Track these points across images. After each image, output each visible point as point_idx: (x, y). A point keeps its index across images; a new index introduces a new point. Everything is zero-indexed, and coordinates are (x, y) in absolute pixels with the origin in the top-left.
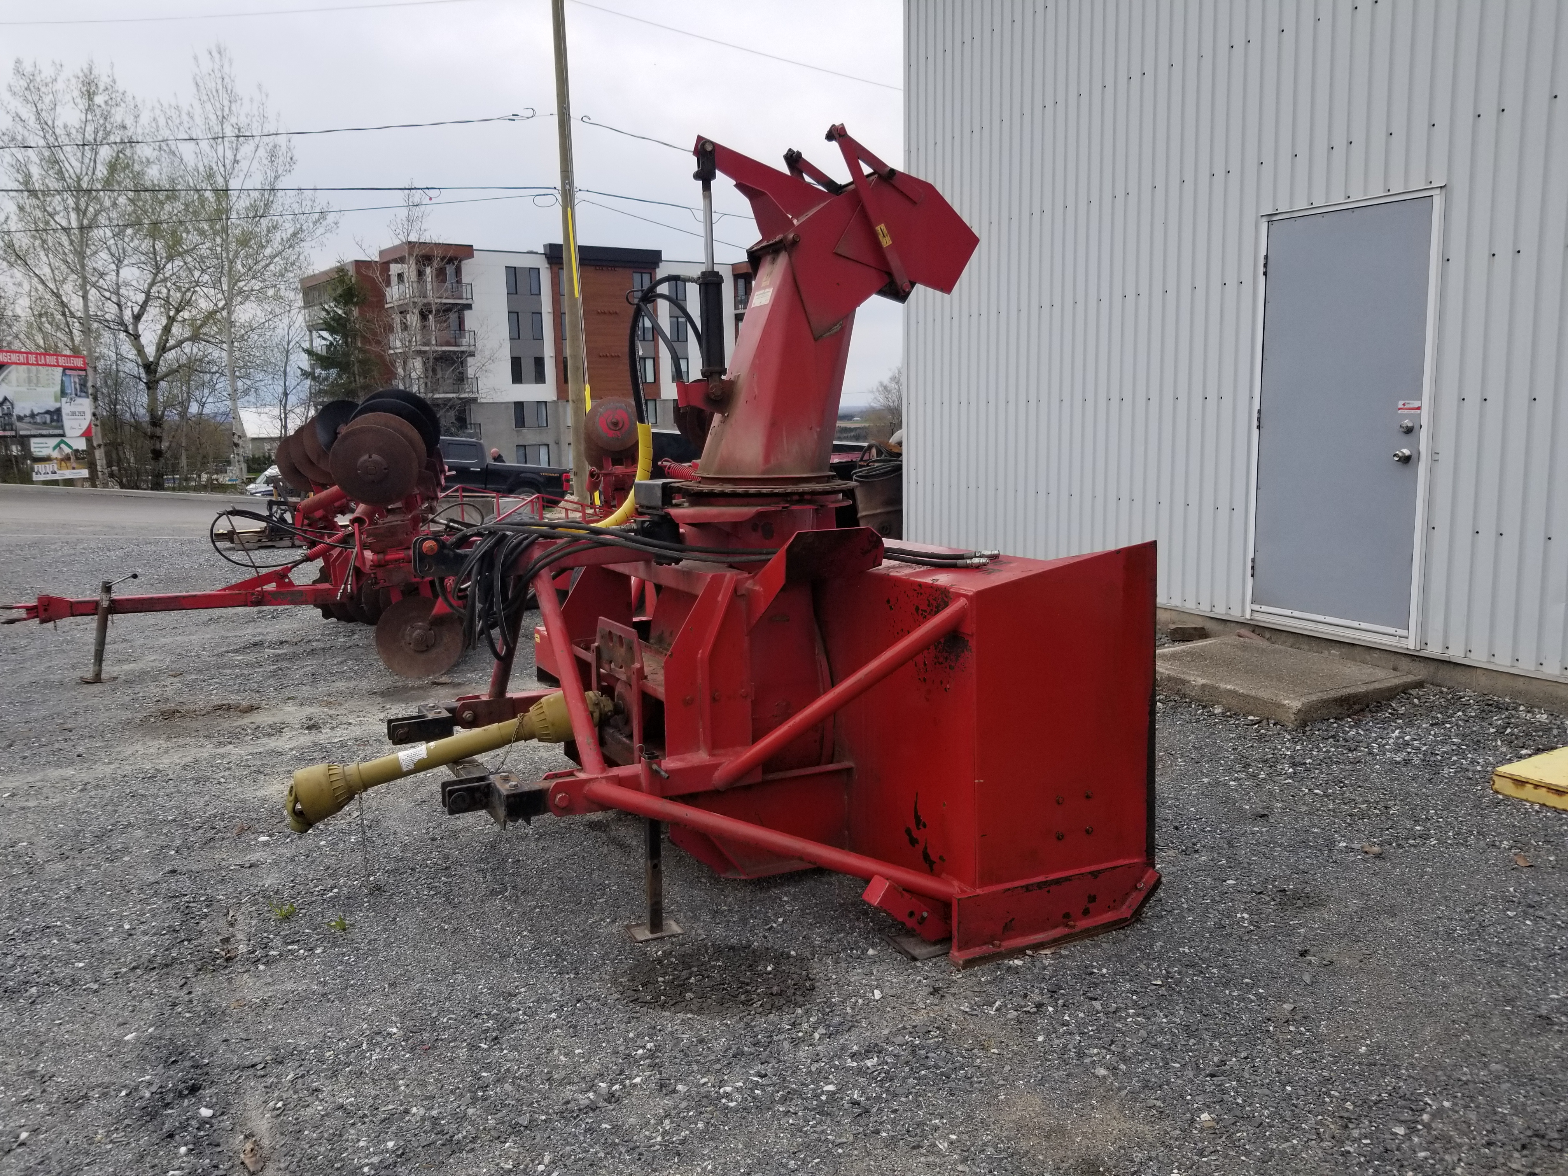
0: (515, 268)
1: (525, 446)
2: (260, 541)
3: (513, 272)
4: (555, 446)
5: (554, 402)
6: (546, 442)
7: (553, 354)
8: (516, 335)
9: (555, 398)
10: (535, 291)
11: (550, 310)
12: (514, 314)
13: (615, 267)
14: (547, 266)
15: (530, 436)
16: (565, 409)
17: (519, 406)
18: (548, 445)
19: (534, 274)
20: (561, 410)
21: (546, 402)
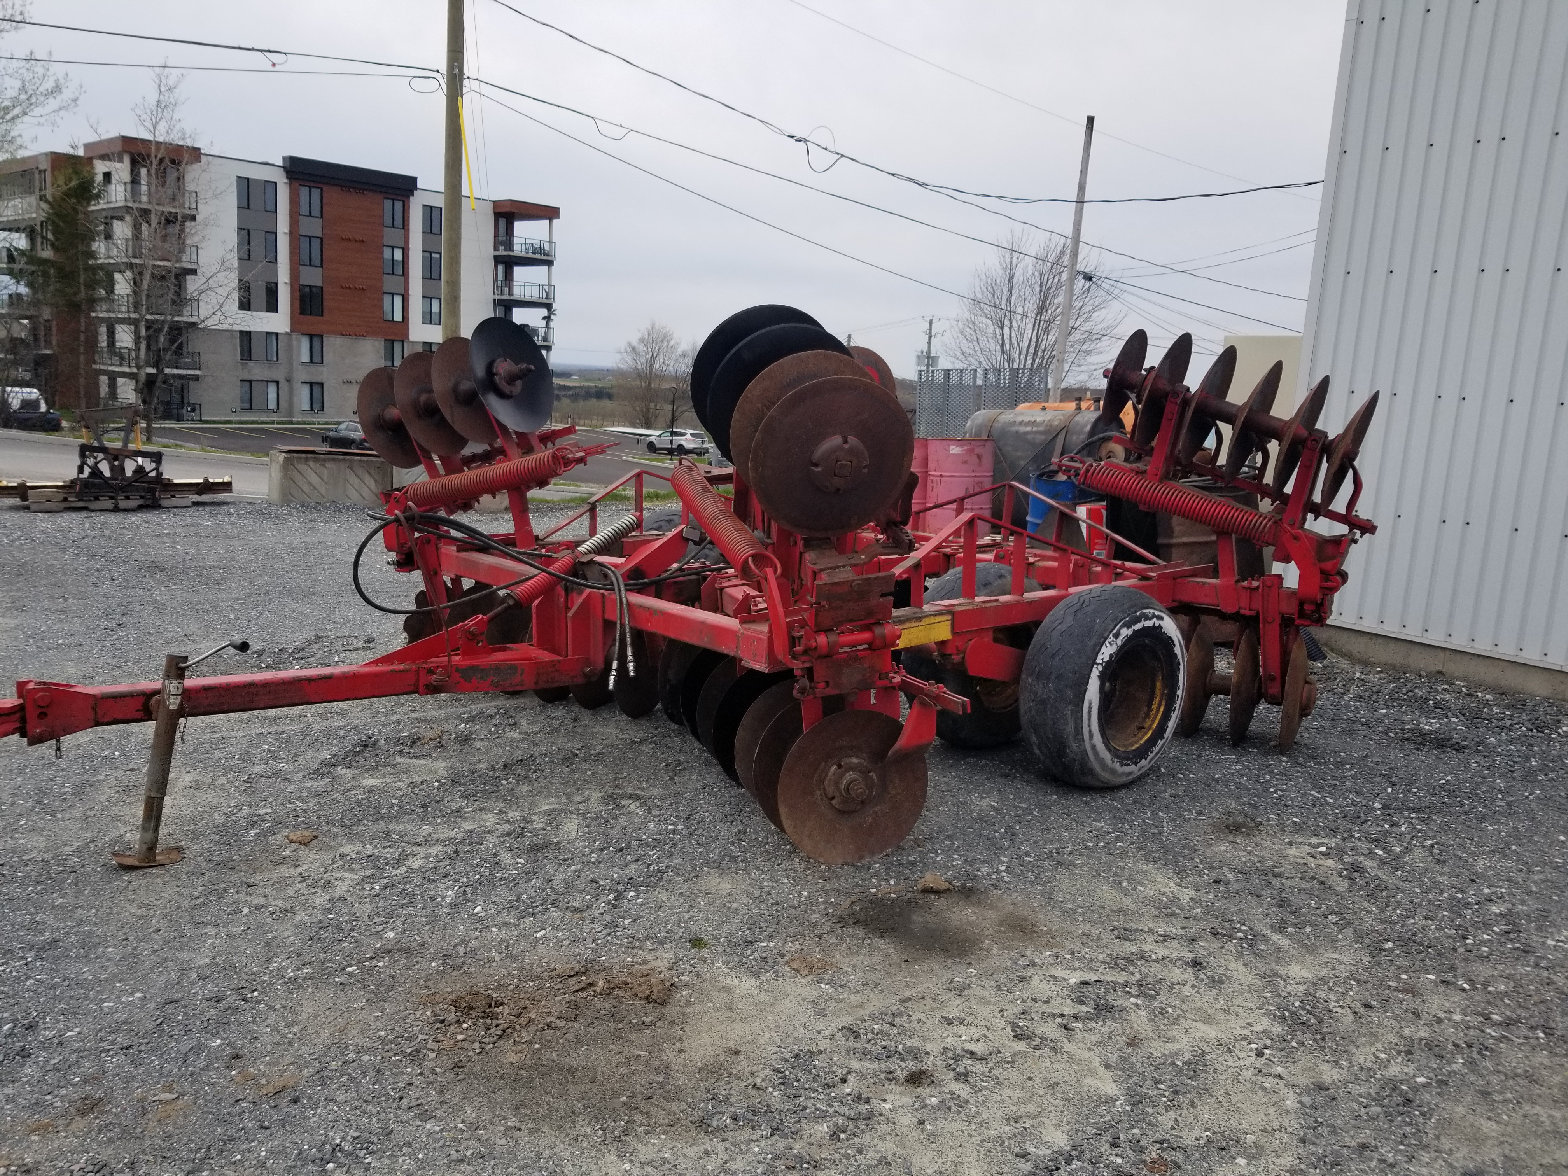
0: (248, 179)
1: (250, 381)
2: (65, 499)
3: (246, 185)
4: (287, 384)
5: (287, 334)
6: (275, 378)
7: (287, 280)
8: (246, 257)
9: (288, 330)
10: (270, 207)
11: (287, 230)
12: (245, 233)
13: (364, 190)
14: (286, 180)
15: (257, 371)
16: (299, 342)
17: (246, 336)
18: (277, 382)
19: (270, 190)
20: (295, 343)
21: (277, 334)
